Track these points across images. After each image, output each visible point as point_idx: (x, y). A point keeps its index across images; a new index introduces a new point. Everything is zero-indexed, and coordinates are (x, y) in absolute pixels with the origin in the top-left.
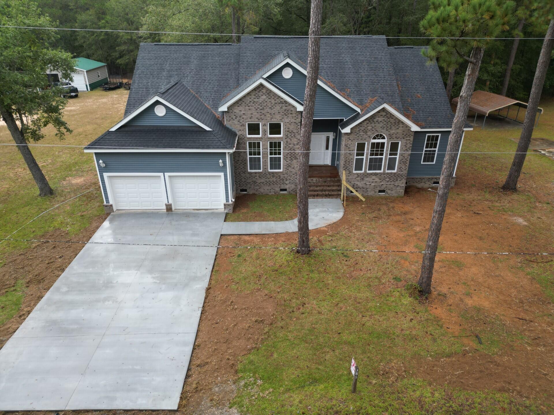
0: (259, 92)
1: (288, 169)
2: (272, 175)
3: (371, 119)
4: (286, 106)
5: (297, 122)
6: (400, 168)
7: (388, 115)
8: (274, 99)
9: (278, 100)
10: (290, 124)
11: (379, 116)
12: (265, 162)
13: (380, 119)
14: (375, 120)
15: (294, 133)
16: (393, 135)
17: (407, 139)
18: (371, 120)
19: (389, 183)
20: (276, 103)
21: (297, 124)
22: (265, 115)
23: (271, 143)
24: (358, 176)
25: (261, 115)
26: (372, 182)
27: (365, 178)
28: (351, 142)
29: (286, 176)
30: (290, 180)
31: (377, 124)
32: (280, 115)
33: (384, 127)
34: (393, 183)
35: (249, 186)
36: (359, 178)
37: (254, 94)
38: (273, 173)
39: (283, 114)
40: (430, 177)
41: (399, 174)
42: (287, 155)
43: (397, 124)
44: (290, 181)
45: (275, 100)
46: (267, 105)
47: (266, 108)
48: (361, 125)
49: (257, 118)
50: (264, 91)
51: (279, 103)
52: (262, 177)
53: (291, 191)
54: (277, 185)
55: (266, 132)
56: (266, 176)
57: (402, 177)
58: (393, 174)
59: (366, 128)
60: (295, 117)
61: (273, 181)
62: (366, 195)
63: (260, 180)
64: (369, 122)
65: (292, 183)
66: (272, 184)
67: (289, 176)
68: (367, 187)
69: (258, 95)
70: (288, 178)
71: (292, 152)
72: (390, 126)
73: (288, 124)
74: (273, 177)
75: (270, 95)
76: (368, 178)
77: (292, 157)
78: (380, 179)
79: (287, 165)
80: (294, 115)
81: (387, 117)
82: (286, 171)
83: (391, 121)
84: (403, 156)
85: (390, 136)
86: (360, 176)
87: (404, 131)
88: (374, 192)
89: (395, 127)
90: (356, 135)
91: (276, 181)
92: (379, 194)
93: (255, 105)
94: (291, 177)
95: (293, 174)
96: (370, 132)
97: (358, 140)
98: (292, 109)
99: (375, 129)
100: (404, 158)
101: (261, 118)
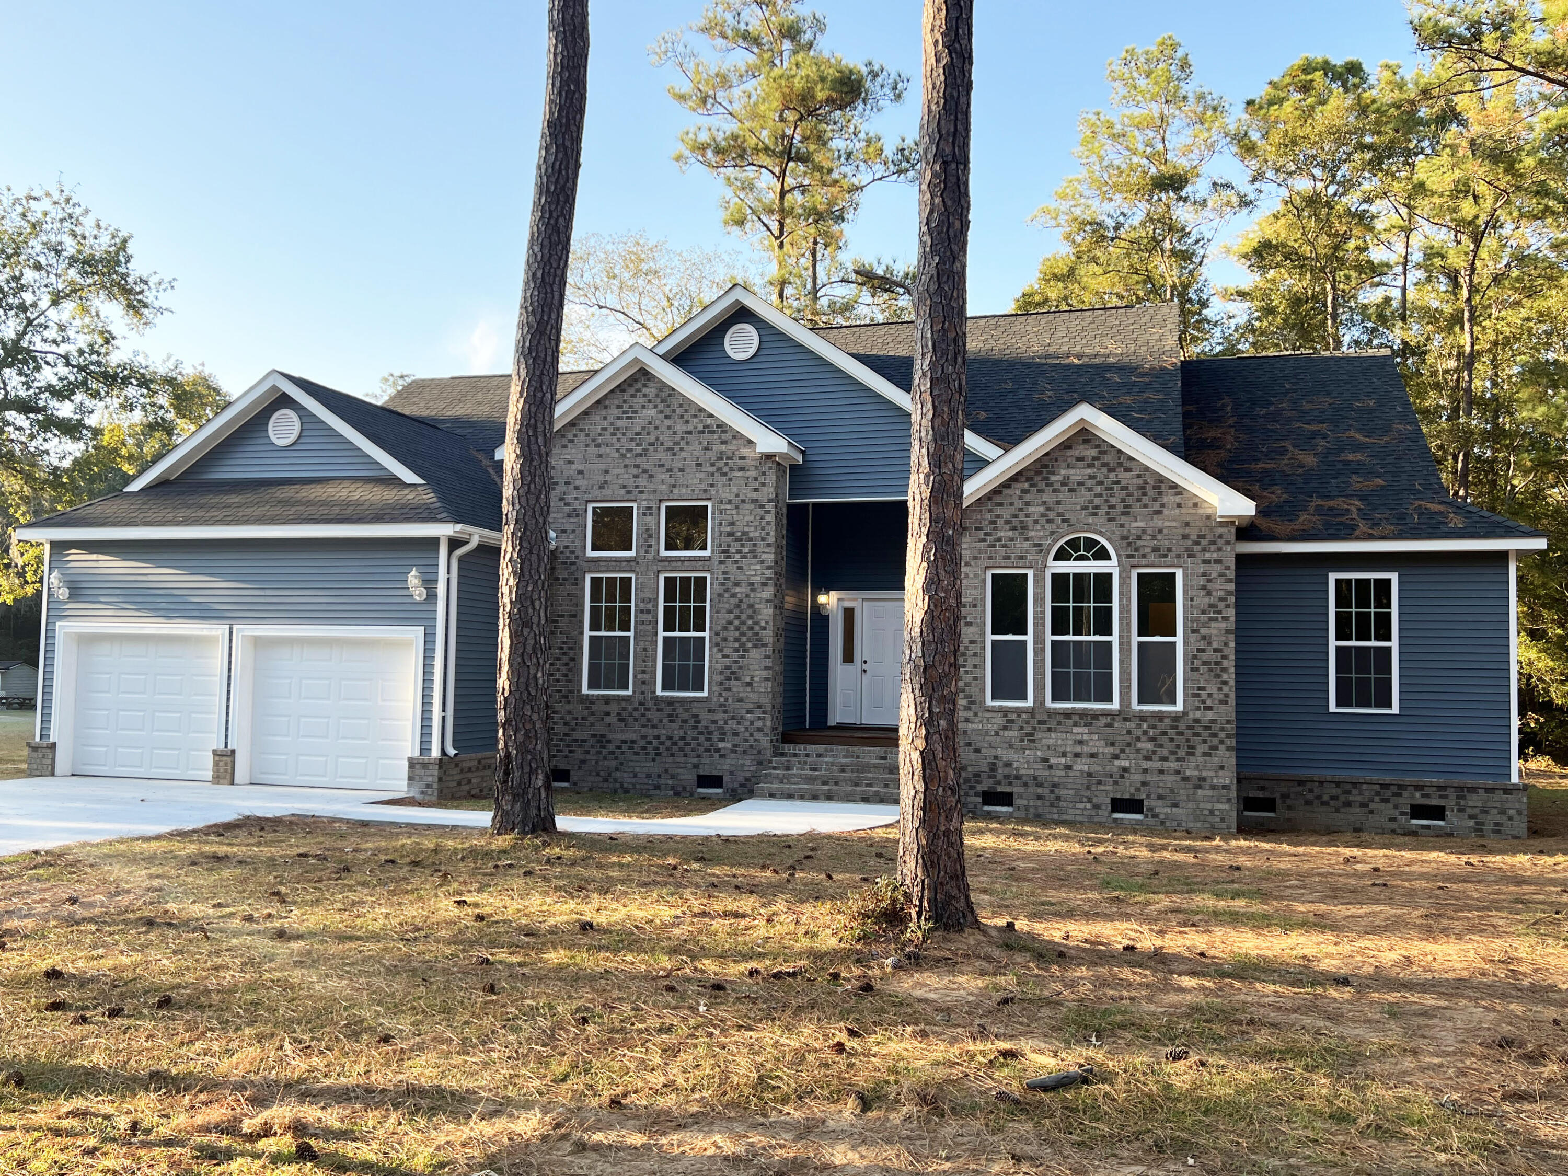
0: (633, 396)
1: (728, 689)
2: (668, 710)
3: (1038, 473)
4: (722, 443)
5: (764, 500)
6: (1193, 693)
7: (1107, 459)
8: (682, 417)
9: (695, 420)
10: (737, 507)
11: (1072, 461)
12: (644, 657)
13: (1077, 474)
14: (1053, 478)
15: (751, 540)
16: (1139, 538)
17: (1208, 555)
19: (1156, 764)
20: (690, 433)
21: (762, 507)
22: (651, 476)
23: (669, 580)
24: (1012, 721)
25: (636, 476)
26: (1077, 755)
27: (1038, 735)
28: (967, 569)
29: (719, 717)
30: (736, 734)
31: (1064, 495)
32: (702, 475)
33: (1097, 507)
34: (1174, 765)
35: (579, 755)
36: (1013, 734)
37: (616, 402)
38: (671, 702)
39: (713, 469)
40: (1388, 779)
41: (1197, 721)
42: (725, 629)
43: (1151, 493)
44: (737, 740)
45: (687, 422)
46: (657, 439)
47: (656, 450)
48: (998, 499)
49: (624, 487)
50: (651, 391)
52: (631, 719)
53: (741, 785)
54: (685, 755)
55: (650, 536)
56: (643, 715)
57: (1215, 735)
58: (1167, 721)
59: (1021, 510)
60: (756, 479)
61: (670, 738)
62: (1056, 817)
63: (622, 731)
64: (1031, 486)
65: (745, 752)
66: (668, 749)
67: (733, 718)
68: (1056, 779)
69: (631, 407)
70: (727, 728)
71: (744, 617)
72: (1123, 501)
73: (729, 507)
74: (671, 721)
75: (669, 406)
76: (1053, 735)
77: (744, 639)
78: (1112, 744)
79: (721, 673)
80: (752, 473)
81: (1105, 465)
82: (720, 695)
83: (1124, 483)
84: (1204, 638)
85: (1129, 544)
86: (1019, 723)
87: (1187, 524)
88: (1089, 806)
89: (1146, 506)
90: (984, 540)
91: (683, 738)
92: (1116, 820)
93: (619, 440)
94: (739, 723)
95: (749, 712)
96: (1039, 527)
97: (991, 563)
98: (745, 452)
99: (1059, 515)
100: (1209, 644)
101: (637, 487)
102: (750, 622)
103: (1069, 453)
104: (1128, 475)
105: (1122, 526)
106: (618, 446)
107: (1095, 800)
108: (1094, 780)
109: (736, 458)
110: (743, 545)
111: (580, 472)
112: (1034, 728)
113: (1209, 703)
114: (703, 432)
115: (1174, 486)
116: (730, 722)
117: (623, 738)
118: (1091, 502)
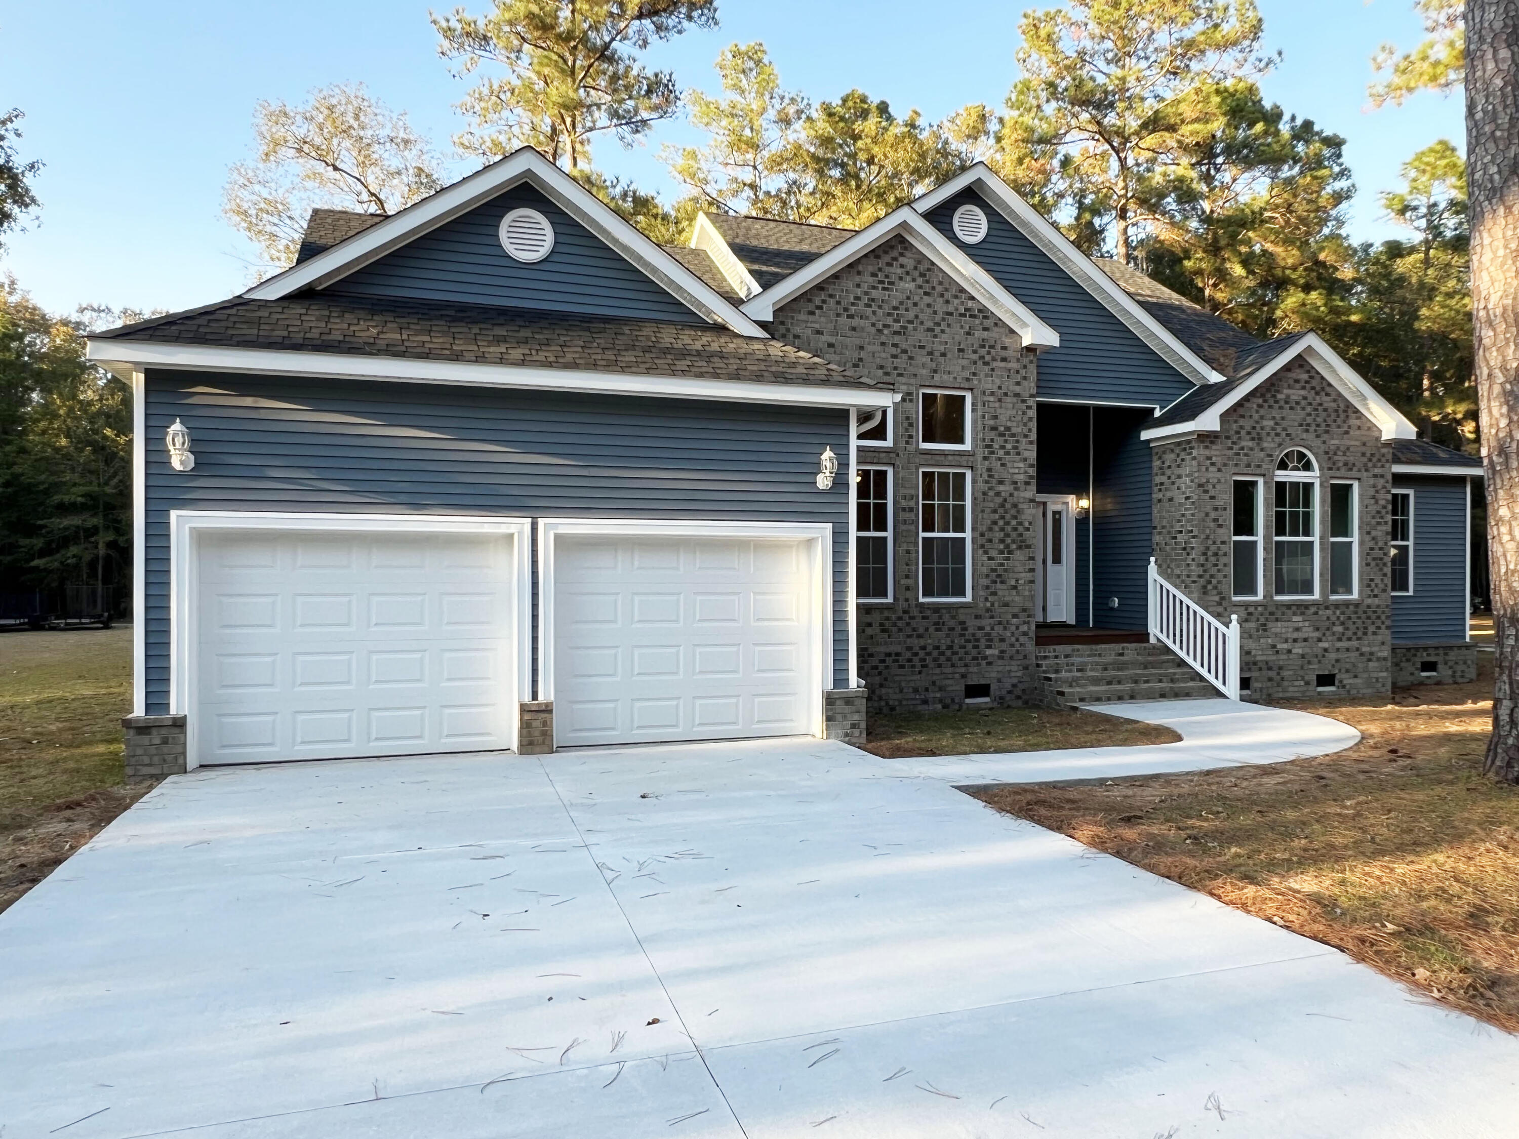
0: (889, 265)
1: (994, 594)
2: (934, 618)
3: (1268, 390)
4: (985, 329)
5: (1025, 395)
6: (1367, 583)
7: (1314, 383)
8: (942, 295)
9: (956, 301)
10: (1000, 400)
12: (905, 560)
13: (1296, 394)
14: (1279, 396)
15: (1013, 435)
16: (1335, 454)
17: (1376, 471)
18: (1268, 395)
19: (1344, 644)
20: (951, 314)
21: (1024, 401)
22: (911, 358)
23: (928, 476)
24: (1250, 614)
25: (895, 356)
26: (1295, 641)
27: (1270, 625)
28: (1219, 475)
29: (986, 622)
30: (1002, 640)
31: (1286, 412)
32: (965, 362)
33: (1308, 425)
34: (1355, 643)
36: (1252, 625)
37: (871, 269)
38: (936, 608)
39: (975, 357)
40: (1410, 643)
41: (1369, 606)
42: (990, 529)
43: (1342, 416)
44: (1004, 646)
45: (948, 302)
46: (917, 317)
47: (915, 329)
48: (1241, 411)
49: (882, 367)
50: (908, 261)
51: (961, 315)
52: (894, 629)
53: (1009, 692)
54: (953, 666)
55: (911, 425)
56: (908, 624)
57: (1379, 618)
58: (1351, 607)
59: (1257, 422)
60: (1018, 372)
61: (937, 648)
62: (1281, 695)
63: (886, 643)
64: (1265, 401)
65: (1011, 658)
66: (935, 660)
67: (1000, 623)
68: (1281, 663)
69: (887, 276)
70: (994, 634)
71: (1008, 517)
72: (1325, 421)
73: (992, 399)
74: (937, 630)
75: (928, 282)
76: (1279, 624)
77: (1009, 541)
78: (1318, 629)
79: (987, 576)
80: (1014, 365)
81: (1313, 388)
82: (986, 599)
83: (1325, 405)
84: (1373, 539)
85: (1330, 458)
86: (1256, 614)
87: (1364, 444)
88: (1302, 683)
89: (1339, 427)
90: (1231, 449)
91: (950, 647)
92: (1319, 693)
93: (874, 313)
94: (1005, 629)
95: (1015, 616)
96: (1269, 439)
97: (1236, 470)
98: (1007, 341)
99: (1284, 429)
100: (1376, 543)
101: (896, 368)
102: (1014, 522)
103: (1290, 375)
104: (1328, 399)
105: (1324, 442)
106: (873, 319)
107: (1306, 678)
108: (1306, 661)
109: (998, 346)
110: (1006, 441)
111: (831, 345)
112: (1267, 619)
113: (1376, 592)
114: (965, 315)
115: (1357, 411)
116: (996, 628)
117: (888, 651)
118: (1304, 420)
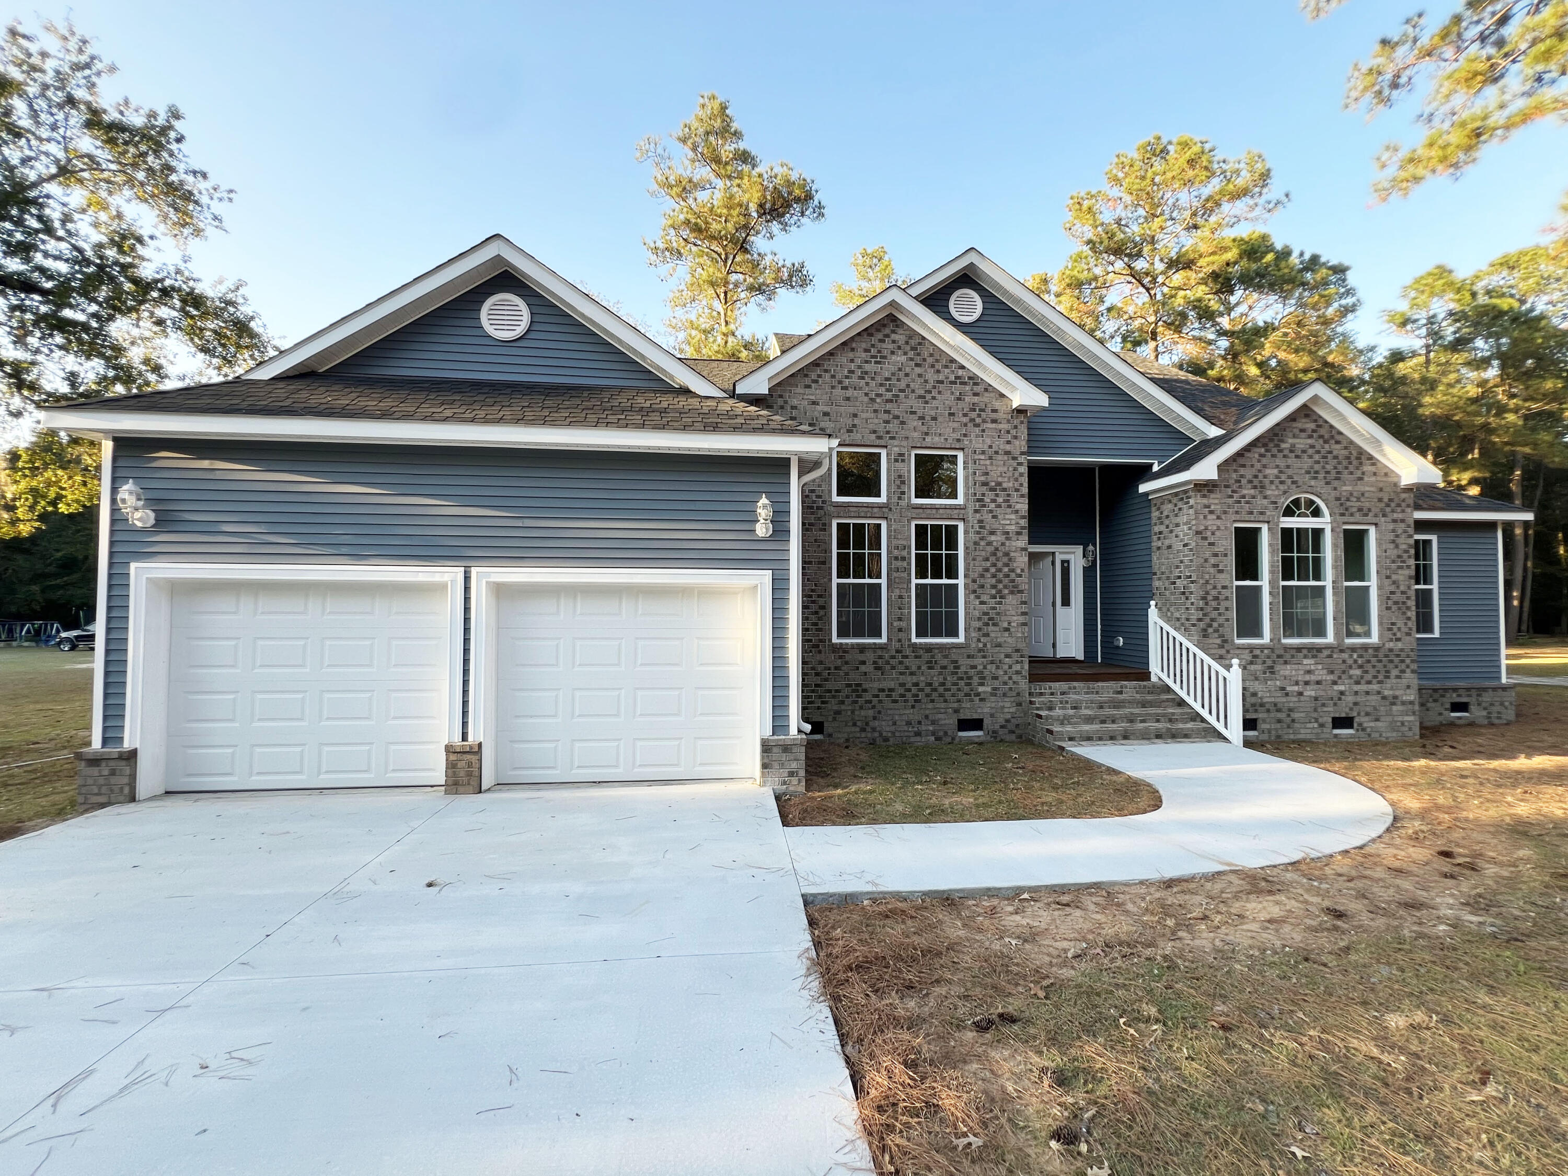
0: (882, 341)
1: (987, 635)
2: (926, 657)
3: (1271, 440)
4: (976, 394)
5: (1016, 453)
6: (1388, 627)
7: (1322, 431)
8: (933, 366)
9: (946, 371)
10: (991, 458)
11: (1296, 431)
12: (898, 604)
13: (1301, 443)
14: (1283, 446)
15: (1005, 490)
16: (1348, 500)
17: (1395, 516)
18: (1271, 445)
19: (1363, 687)
20: (942, 382)
21: (1014, 458)
22: (903, 423)
23: (921, 530)
24: (1255, 657)
25: (887, 422)
26: (1307, 683)
27: (1277, 668)
28: (1218, 522)
29: (978, 661)
30: (995, 678)
31: (1291, 460)
32: (956, 425)
33: (1316, 472)
34: (1375, 687)
35: (833, 705)
36: (1258, 667)
37: (864, 345)
38: (929, 648)
39: (965, 420)
40: (1438, 684)
41: (1391, 650)
42: (982, 576)
43: (1355, 462)
44: (996, 684)
45: (938, 371)
46: (908, 386)
47: (906, 397)
48: (1241, 461)
49: (875, 432)
50: (900, 337)
51: (951, 383)
52: (888, 667)
53: (1002, 727)
54: (945, 701)
55: (903, 482)
56: (901, 663)
57: (1403, 661)
58: (1370, 651)
59: (1260, 471)
60: (1008, 432)
61: (930, 684)
62: (1292, 737)
63: (879, 680)
64: (1267, 451)
65: (1004, 695)
66: (927, 695)
67: (992, 662)
68: (1291, 705)
69: (879, 352)
70: (986, 673)
71: (1000, 564)
72: (1335, 468)
73: (982, 457)
74: (930, 668)
75: (919, 354)
76: (1288, 667)
77: (1000, 586)
78: (1332, 672)
79: (979, 619)
80: (1004, 426)
81: (1321, 437)
82: (979, 640)
83: (1335, 453)
84: (1394, 582)
85: (1341, 505)
86: (1262, 656)
87: (1381, 490)
88: (1316, 725)
89: (1351, 473)
90: (1231, 497)
91: (943, 684)
92: (1336, 736)
93: (867, 384)
94: (998, 667)
95: (1007, 656)
96: (1274, 487)
97: (1238, 517)
98: (997, 404)
99: (1290, 477)
100: (1398, 587)
101: (888, 432)
102: (1006, 569)
103: (1295, 425)
104: (1338, 446)
105: (1335, 489)
106: (867, 390)
107: (1320, 720)
108: (1319, 703)
109: (989, 410)
110: (997, 495)
111: (826, 414)
112: (1274, 662)
113: (1399, 635)
114: (955, 383)
115: (1371, 458)
116: (989, 667)
117: (881, 686)
118: (1312, 467)
